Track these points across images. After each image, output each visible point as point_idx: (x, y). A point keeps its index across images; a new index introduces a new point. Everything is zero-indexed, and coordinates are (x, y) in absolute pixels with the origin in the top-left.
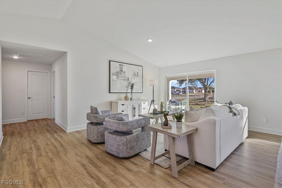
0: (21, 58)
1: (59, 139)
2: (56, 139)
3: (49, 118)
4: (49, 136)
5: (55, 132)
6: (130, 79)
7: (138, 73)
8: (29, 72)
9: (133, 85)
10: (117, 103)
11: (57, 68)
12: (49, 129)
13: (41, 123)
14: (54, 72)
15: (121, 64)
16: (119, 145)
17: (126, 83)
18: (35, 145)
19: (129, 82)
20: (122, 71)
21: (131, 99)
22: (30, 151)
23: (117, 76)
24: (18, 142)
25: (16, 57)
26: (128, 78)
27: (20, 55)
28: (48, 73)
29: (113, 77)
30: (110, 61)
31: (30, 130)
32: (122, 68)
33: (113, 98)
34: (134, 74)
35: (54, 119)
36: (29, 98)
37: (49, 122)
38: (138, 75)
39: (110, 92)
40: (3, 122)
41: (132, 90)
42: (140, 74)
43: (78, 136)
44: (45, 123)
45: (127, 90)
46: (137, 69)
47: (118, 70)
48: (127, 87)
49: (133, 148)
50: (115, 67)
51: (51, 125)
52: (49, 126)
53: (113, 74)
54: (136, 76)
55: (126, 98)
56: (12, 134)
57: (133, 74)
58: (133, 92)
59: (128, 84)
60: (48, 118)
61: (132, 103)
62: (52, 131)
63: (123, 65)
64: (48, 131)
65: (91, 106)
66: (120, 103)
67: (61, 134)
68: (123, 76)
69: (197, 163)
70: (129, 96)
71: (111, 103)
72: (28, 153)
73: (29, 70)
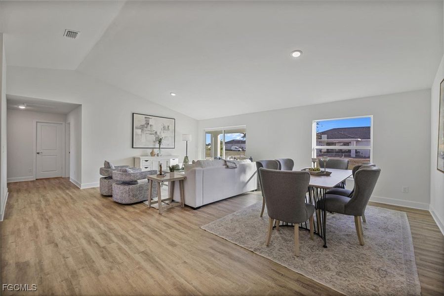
0: (28, 108)
1: (71, 194)
2: (67, 194)
3: (63, 177)
4: (60, 192)
5: (68, 189)
6: (158, 133)
7: (168, 126)
8: (38, 123)
9: (161, 140)
10: (139, 159)
11: (72, 120)
12: (62, 186)
13: (53, 181)
14: (69, 124)
15: (147, 117)
16: (122, 193)
17: (153, 137)
18: (44, 199)
19: (157, 136)
20: (148, 124)
21: (158, 155)
22: (38, 202)
23: (142, 130)
24: (25, 197)
25: (22, 107)
26: (156, 132)
27: (27, 106)
28: (62, 124)
29: (137, 132)
30: (133, 114)
31: (39, 187)
32: (148, 121)
33: (136, 153)
34: (164, 127)
35: (69, 178)
36: (38, 153)
37: (63, 181)
38: (168, 128)
39: (133, 148)
40: (8, 180)
41: (160, 145)
42: (171, 127)
43: (92, 191)
44: (58, 181)
45: (154, 145)
46: (166, 122)
47: (144, 123)
48: (154, 142)
49: (136, 196)
50: (139, 120)
51: (65, 183)
52: (62, 184)
53: (137, 128)
54: (166, 130)
55: (152, 154)
56: (18, 191)
57: (162, 127)
58: (161, 147)
59: (156, 138)
60: (61, 177)
61: (159, 159)
62: (64, 188)
63: (149, 118)
64: (59, 188)
65: (105, 161)
66: (143, 159)
67: (73, 190)
68: (149, 129)
69: (186, 206)
70: (156, 151)
71: (134, 159)
72: (37, 204)
73: (38, 121)
